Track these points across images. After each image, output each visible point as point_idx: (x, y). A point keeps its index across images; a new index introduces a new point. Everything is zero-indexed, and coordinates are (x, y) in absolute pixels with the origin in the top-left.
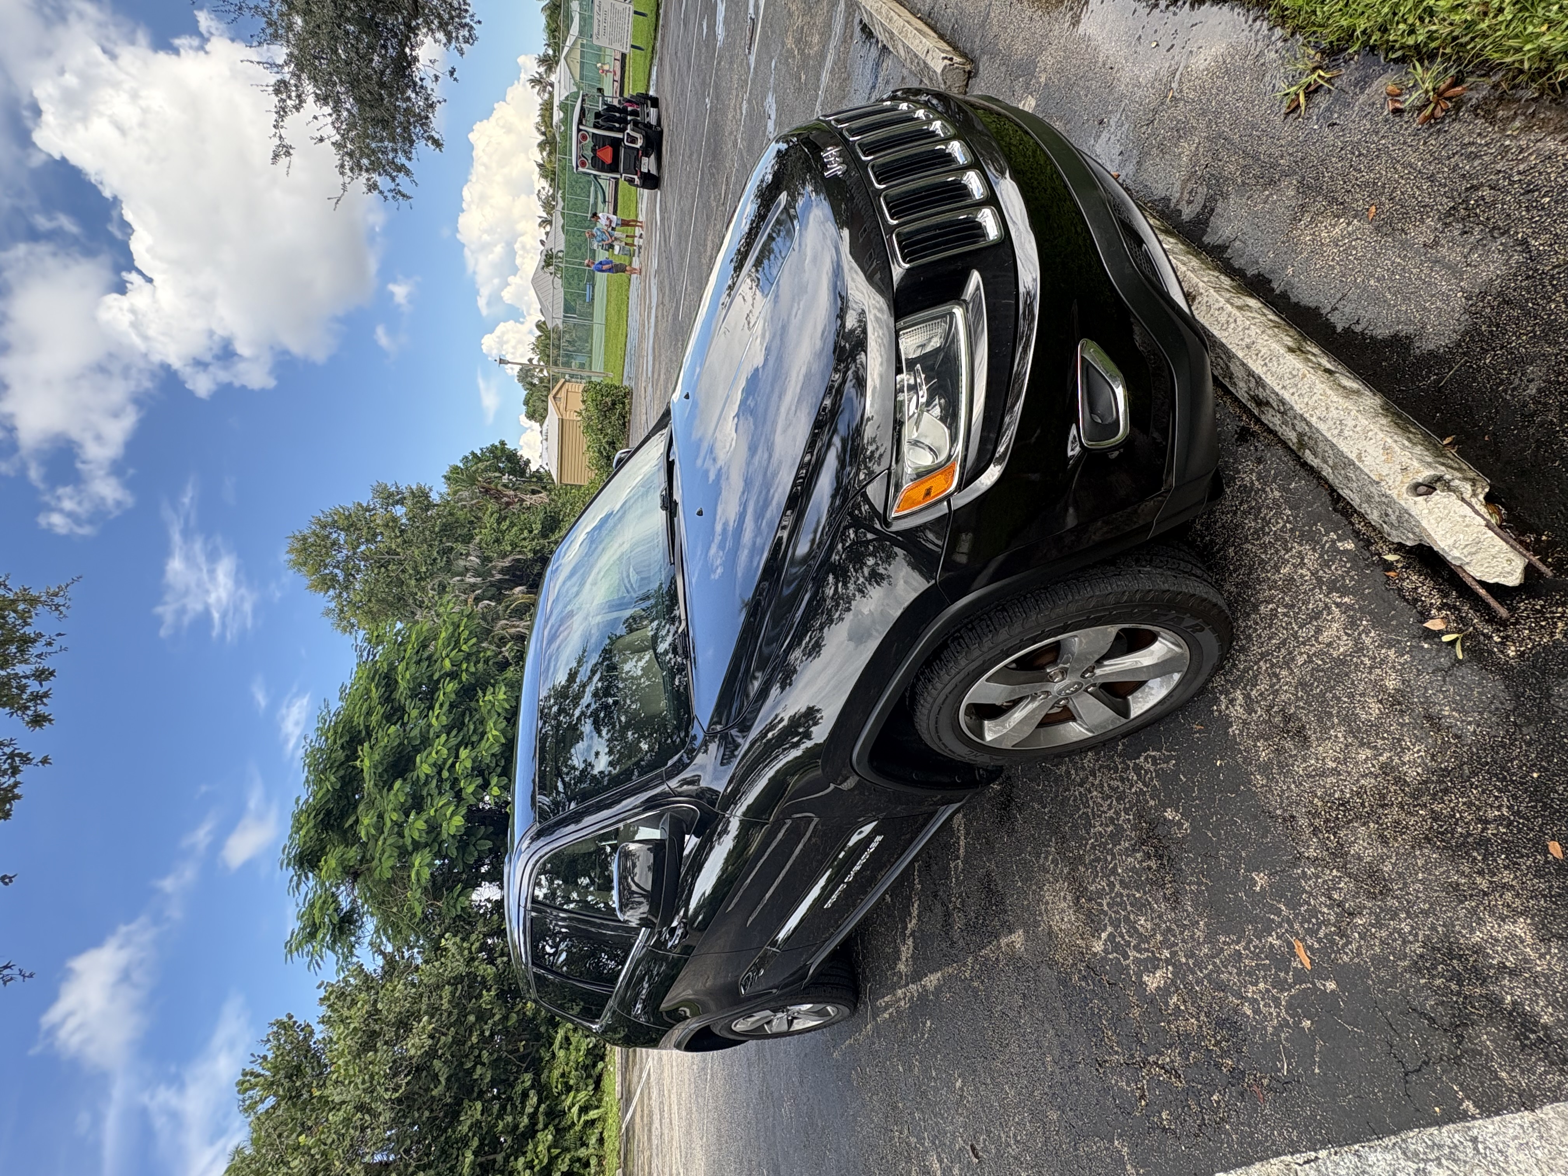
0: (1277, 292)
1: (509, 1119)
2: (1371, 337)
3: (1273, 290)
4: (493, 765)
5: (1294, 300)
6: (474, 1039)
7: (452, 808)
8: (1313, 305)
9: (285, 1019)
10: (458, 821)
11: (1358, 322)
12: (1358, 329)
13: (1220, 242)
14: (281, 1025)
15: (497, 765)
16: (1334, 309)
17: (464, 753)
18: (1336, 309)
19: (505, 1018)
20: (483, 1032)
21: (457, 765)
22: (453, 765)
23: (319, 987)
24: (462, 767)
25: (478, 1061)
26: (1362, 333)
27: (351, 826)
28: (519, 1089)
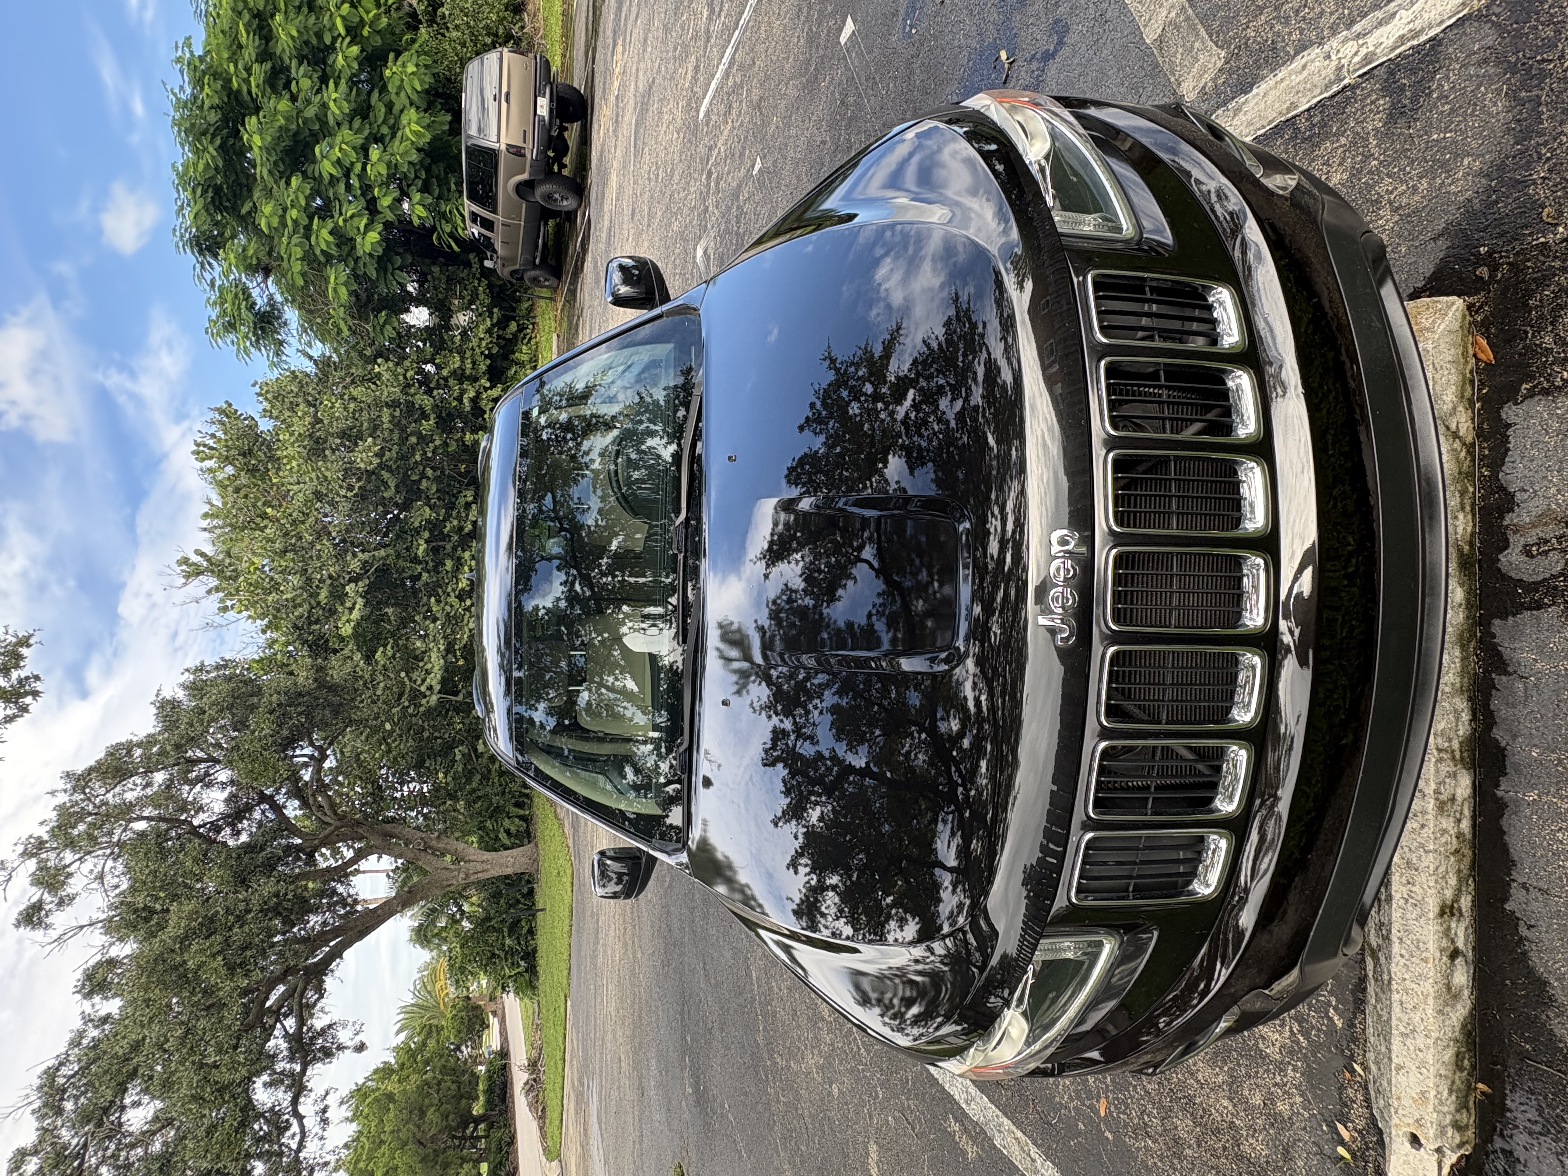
0: (1499, 793)
1: (455, 523)
2: (1524, 954)
3: (1497, 786)
4: (412, 176)
5: (1504, 823)
6: (418, 457)
7: (365, 221)
8: (1514, 854)
9: (225, 406)
10: (373, 236)
11: (1530, 927)
12: (1523, 931)
13: (1506, 653)
14: (222, 412)
15: (416, 177)
16: (1524, 886)
17: (375, 152)
18: (1528, 890)
19: (445, 444)
20: (425, 453)
21: (369, 167)
22: (364, 168)
23: (254, 385)
24: (375, 172)
25: (423, 476)
26: (1521, 939)
27: (249, 213)
28: (462, 501)
